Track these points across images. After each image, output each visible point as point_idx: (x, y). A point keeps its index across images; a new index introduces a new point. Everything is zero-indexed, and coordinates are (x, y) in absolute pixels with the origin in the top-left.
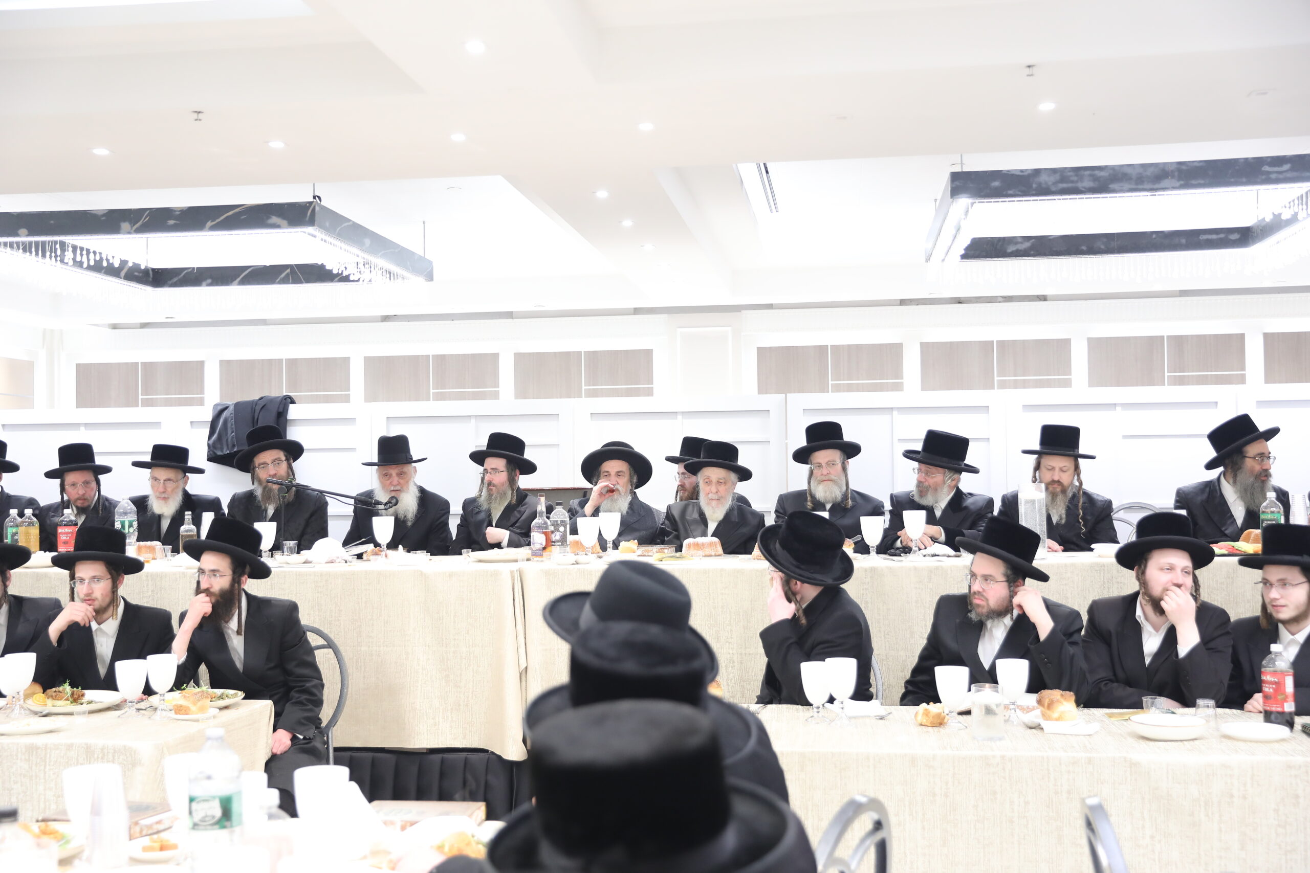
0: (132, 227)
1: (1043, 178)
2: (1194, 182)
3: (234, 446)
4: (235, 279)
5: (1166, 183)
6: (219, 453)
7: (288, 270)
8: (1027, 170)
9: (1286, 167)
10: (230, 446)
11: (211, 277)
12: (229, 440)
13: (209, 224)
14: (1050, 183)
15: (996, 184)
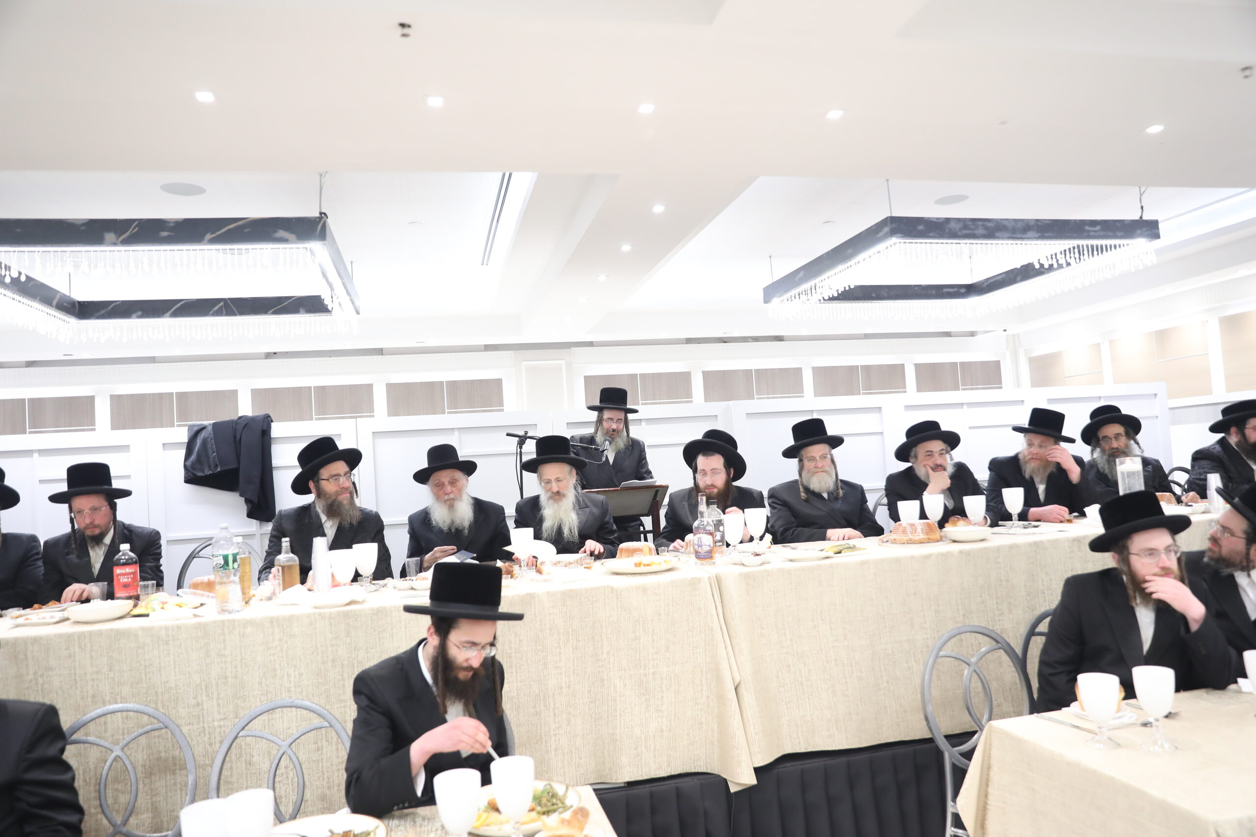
0: (117, 239)
1: (952, 225)
2: (1046, 235)
3: (216, 466)
4: (167, 312)
5: (1030, 234)
6: (200, 474)
7: (222, 304)
8: (941, 218)
9: (1098, 228)
10: (213, 466)
11: (141, 310)
12: (211, 460)
13: (209, 236)
14: (957, 229)
15: (921, 227)
